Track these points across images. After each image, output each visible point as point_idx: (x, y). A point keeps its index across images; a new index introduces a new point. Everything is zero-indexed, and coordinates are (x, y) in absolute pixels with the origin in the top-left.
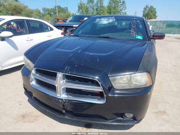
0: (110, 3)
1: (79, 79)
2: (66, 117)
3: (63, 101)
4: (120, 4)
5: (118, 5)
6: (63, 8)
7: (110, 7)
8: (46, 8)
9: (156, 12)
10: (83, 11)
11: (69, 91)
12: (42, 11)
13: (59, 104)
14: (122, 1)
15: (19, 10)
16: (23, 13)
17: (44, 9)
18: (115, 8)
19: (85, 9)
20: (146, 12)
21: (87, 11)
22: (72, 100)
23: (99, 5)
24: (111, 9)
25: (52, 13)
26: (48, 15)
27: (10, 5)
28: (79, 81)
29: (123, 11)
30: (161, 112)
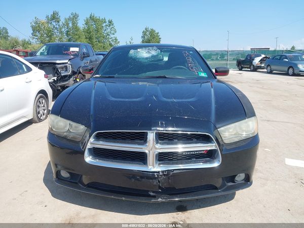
3: (159, 174)
4: (104, 24)
5: (103, 27)
7: (89, 29)
9: (160, 39)
10: (42, 36)
11: (163, 158)
13: (151, 181)
14: (107, 21)
18: (97, 31)
19: (46, 32)
20: (146, 37)
21: (51, 36)
22: (174, 170)
23: (71, 25)
24: (90, 32)
29: (112, 36)
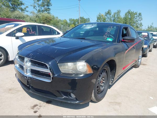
0: (126, 15)
1: (38, 63)
2: (30, 91)
3: (27, 78)
4: (136, 15)
5: (134, 17)
6: (86, 19)
7: (126, 18)
8: (72, 19)
11: (33, 72)
12: (68, 21)
13: (25, 80)
14: (138, 13)
15: (49, 20)
16: (52, 22)
17: (71, 20)
18: (130, 19)
19: (103, 20)
22: (32, 78)
23: (116, 16)
24: (126, 20)
25: (77, 23)
26: (73, 25)
27: (43, 16)
28: (38, 65)
29: (139, 22)
30: (117, 103)
